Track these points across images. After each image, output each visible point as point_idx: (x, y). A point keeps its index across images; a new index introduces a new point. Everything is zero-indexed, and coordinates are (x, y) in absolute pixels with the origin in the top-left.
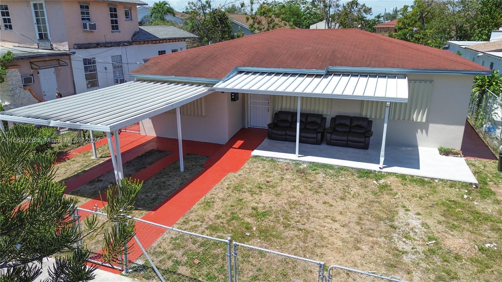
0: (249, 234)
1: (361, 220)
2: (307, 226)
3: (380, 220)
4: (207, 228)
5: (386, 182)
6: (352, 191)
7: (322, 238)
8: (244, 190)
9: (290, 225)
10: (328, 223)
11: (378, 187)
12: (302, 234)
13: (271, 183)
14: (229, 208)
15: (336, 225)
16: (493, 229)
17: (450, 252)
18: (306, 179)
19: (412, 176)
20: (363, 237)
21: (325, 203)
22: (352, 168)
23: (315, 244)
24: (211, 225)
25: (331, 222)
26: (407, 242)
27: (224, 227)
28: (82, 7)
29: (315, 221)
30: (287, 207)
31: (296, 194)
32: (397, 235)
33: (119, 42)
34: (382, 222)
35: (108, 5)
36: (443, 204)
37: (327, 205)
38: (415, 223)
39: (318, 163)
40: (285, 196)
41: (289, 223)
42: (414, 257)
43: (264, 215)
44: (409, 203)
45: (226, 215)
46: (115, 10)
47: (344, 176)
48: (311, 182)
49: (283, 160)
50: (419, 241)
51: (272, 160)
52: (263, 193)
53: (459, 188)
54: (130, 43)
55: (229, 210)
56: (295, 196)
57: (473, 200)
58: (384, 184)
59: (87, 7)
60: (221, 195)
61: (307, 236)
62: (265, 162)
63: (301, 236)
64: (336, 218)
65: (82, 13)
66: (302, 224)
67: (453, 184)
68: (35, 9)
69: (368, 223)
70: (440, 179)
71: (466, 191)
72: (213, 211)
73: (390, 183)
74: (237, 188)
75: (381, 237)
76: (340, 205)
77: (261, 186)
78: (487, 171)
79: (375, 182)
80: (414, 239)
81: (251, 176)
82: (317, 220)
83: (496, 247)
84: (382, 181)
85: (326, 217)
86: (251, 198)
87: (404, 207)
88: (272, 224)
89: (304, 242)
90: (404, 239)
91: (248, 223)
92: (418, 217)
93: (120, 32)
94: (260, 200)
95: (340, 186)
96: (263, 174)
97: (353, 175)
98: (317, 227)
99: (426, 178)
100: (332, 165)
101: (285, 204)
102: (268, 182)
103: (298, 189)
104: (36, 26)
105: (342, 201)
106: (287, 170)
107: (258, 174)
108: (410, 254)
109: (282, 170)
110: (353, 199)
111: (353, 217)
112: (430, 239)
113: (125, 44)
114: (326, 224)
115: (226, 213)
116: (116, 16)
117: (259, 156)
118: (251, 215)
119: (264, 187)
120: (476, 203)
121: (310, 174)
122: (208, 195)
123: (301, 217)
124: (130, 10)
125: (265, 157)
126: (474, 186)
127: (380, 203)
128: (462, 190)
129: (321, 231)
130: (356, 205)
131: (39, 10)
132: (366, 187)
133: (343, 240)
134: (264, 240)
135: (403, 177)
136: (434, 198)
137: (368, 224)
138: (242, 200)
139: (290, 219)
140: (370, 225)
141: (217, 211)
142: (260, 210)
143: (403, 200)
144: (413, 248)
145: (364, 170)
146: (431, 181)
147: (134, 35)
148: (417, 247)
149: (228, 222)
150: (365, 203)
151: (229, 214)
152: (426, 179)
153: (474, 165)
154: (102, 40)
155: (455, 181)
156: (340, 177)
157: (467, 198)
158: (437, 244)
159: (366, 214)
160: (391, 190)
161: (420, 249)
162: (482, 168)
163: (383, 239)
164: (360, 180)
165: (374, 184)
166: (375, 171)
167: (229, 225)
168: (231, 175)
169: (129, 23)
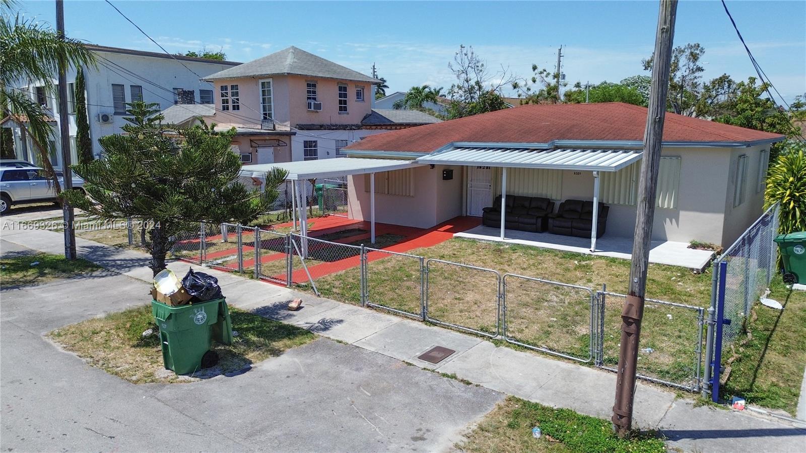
5: (590, 263)
6: (541, 265)
11: (576, 266)
13: (457, 255)
18: (499, 255)
28: (309, 85)
33: (346, 125)
35: (338, 83)
43: (431, 271)
44: (598, 278)
45: (394, 268)
46: (345, 89)
47: (544, 256)
48: (502, 257)
49: (483, 241)
51: (474, 240)
53: (672, 272)
54: (358, 127)
57: (679, 281)
58: (585, 264)
59: (314, 86)
62: (465, 241)
65: (309, 92)
67: (669, 268)
68: (262, 88)
71: (679, 274)
73: (593, 264)
75: (536, 292)
77: (444, 256)
79: (576, 262)
81: (441, 250)
82: (481, 278)
89: (454, 287)
90: (559, 295)
91: (411, 274)
93: (348, 114)
97: (556, 255)
98: (477, 281)
100: (538, 247)
103: (483, 261)
104: (262, 105)
106: (484, 248)
108: (554, 302)
109: (478, 248)
113: (353, 127)
116: (345, 95)
117: (460, 237)
119: (447, 257)
120: (680, 284)
121: (507, 252)
123: (466, 275)
124: (363, 89)
125: (467, 238)
126: (693, 270)
128: (675, 274)
131: (266, 89)
132: (561, 265)
139: (455, 275)
143: (594, 276)
144: (561, 300)
147: (365, 118)
149: (393, 271)
151: (397, 268)
154: (327, 122)
155: (673, 266)
156: (539, 256)
157: (675, 279)
160: (589, 269)
164: (560, 260)
165: (574, 264)
166: (585, 254)
168: (420, 248)
169: (361, 104)
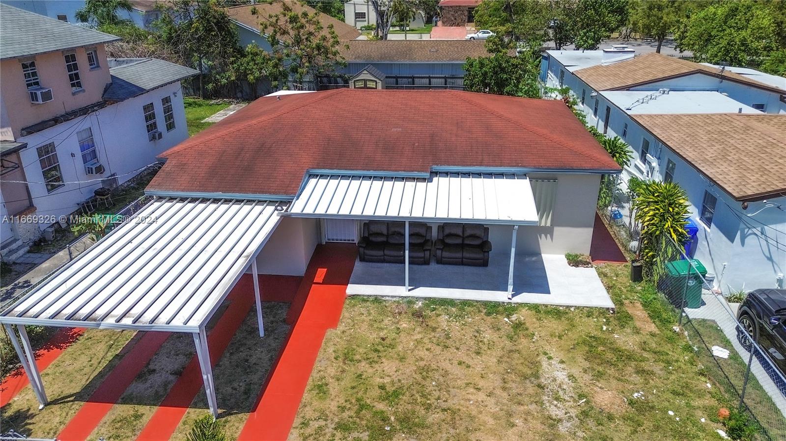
0: (389, 429)
1: (505, 382)
2: (450, 404)
3: (526, 378)
4: (335, 429)
5: (520, 318)
6: (484, 337)
7: (472, 418)
8: (358, 357)
9: (430, 405)
10: (472, 394)
11: (512, 327)
12: (447, 416)
13: (388, 342)
14: (350, 392)
15: (481, 396)
16: (637, 372)
17: (601, 411)
18: (427, 325)
19: (546, 306)
20: (514, 407)
21: (460, 363)
22: (477, 301)
23: (467, 428)
24: (338, 423)
25: (475, 391)
26: (559, 405)
27: (355, 423)
28: (25, 66)
29: (457, 394)
30: (418, 377)
31: (423, 353)
32: (547, 398)
33: (86, 108)
34: (527, 381)
35: (63, 55)
36: (584, 342)
37: (464, 366)
38: (561, 376)
39: (435, 298)
40: (411, 360)
41: (429, 402)
42: (569, 425)
43: (396, 394)
44: (549, 347)
45: (351, 403)
46: (73, 58)
47: (470, 316)
48: (434, 330)
49: (390, 299)
50: (570, 401)
51: (377, 299)
52: (384, 360)
53: (597, 317)
54: (101, 105)
55: (352, 395)
56: (423, 357)
57: (612, 332)
58: (517, 322)
59: (33, 64)
60: (332, 371)
61: (455, 419)
62: (368, 304)
63: (449, 419)
64: (478, 385)
65: (27, 75)
66: (444, 401)
67: (590, 312)
69: (514, 385)
70: (576, 306)
71: (605, 320)
72: (332, 400)
73: (524, 320)
74: (348, 357)
75: (531, 404)
76: (478, 364)
77: (376, 347)
78: (621, 283)
79: (506, 319)
80: (564, 400)
81: (359, 332)
82: (459, 391)
83: (643, 396)
84: (514, 317)
85: (467, 384)
86: (370, 371)
87: (545, 354)
88: (409, 407)
89: (454, 428)
90: (555, 402)
91: (382, 412)
92: (562, 366)
93: (84, 91)
94: (384, 371)
95: (470, 332)
96: (372, 326)
97: (480, 311)
98: (462, 402)
99: (561, 306)
100: (453, 299)
101: (416, 373)
102: (383, 339)
103: (422, 345)
105: (479, 357)
106: (400, 313)
107: (365, 326)
108: (564, 421)
109: (394, 315)
110: (489, 352)
111: (496, 380)
112: (581, 396)
113: (95, 108)
114: (470, 396)
115: (349, 400)
116: (76, 67)
117: (357, 295)
118: (381, 399)
119: (380, 348)
120: (616, 336)
121: (430, 317)
122: (315, 374)
123: (439, 390)
124: (95, 51)
125: (366, 296)
126: (611, 312)
127: (519, 352)
128: (600, 319)
129: (468, 407)
130: (495, 360)
132: (499, 329)
133: (495, 417)
134: (409, 433)
135: (535, 308)
136: (574, 335)
137: (515, 388)
138: (361, 375)
139: (429, 397)
140: (517, 388)
141: (337, 399)
142: (390, 389)
143: (542, 343)
144: (566, 413)
145: (491, 302)
146: (567, 311)
147: (105, 91)
148: (570, 410)
149: (358, 413)
150: (504, 355)
151: (353, 401)
152: (561, 308)
153: (605, 275)
154: (60, 111)
155: (591, 308)
156: (466, 317)
157: (607, 329)
158: (587, 402)
159: (508, 373)
160: (527, 329)
161: (573, 412)
162: (615, 278)
163: (534, 406)
164: (489, 319)
165: (506, 323)
166: (504, 303)
167: (361, 419)
168: (330, 333)
169: (96, 73)
